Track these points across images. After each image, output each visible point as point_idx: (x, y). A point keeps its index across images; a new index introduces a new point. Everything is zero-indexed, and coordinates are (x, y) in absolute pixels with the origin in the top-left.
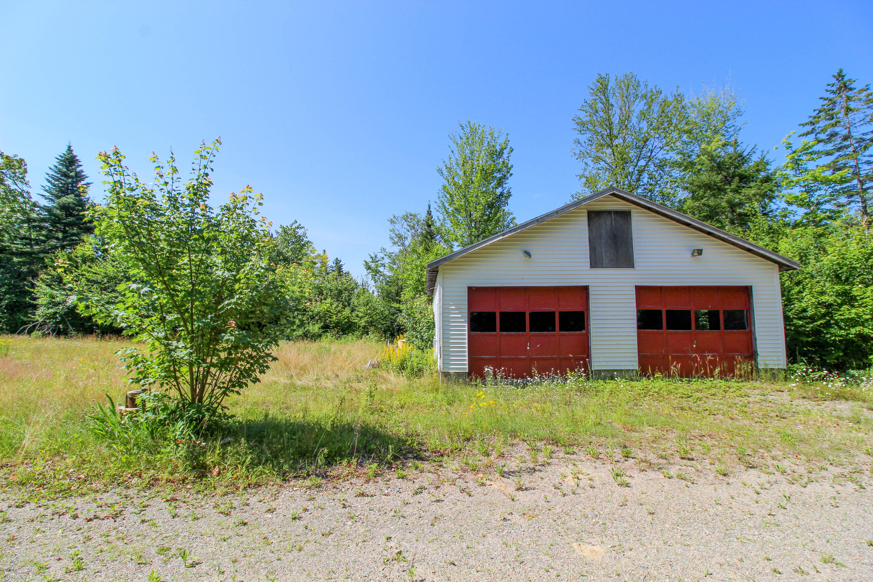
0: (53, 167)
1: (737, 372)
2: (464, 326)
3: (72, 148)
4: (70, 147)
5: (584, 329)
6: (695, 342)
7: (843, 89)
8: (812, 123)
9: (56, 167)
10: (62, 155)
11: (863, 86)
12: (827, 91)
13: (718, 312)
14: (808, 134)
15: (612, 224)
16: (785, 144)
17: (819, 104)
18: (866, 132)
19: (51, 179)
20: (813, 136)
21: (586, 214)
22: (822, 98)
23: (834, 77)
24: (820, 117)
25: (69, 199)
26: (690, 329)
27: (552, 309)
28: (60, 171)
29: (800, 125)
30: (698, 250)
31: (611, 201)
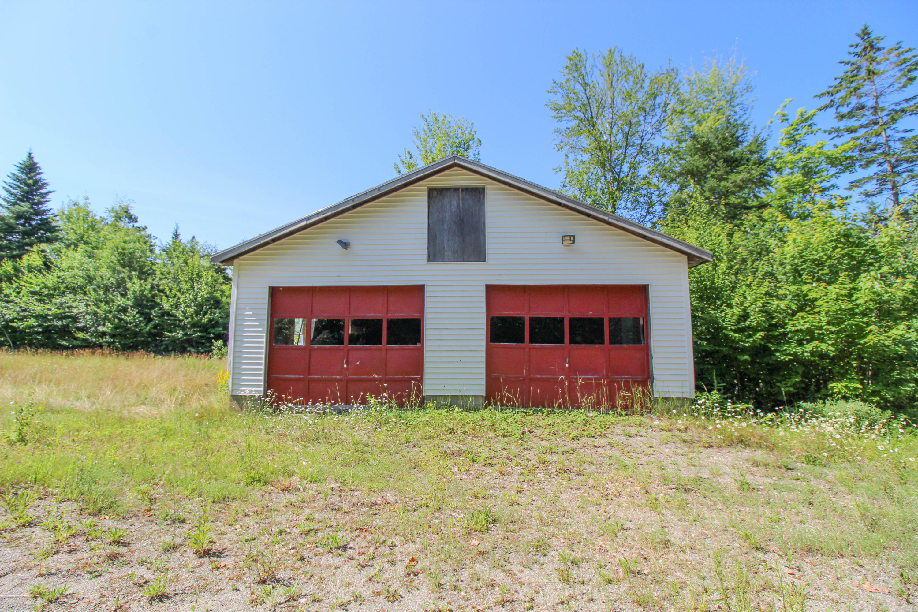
0: (10, 175)
1: (619, 402)
2: (261, 337)
3: (33, 155)
4: (30, 154)
5: (419, 342)
6: (567, 360)
7: (869, 49)
8: (832, 94)
9: (14, 174)
10: (22, 162)
11: (893, 45)
12: (850, 53)
13: (602, 319)
14: (827, 107)
15: (458, 206)
16: (780, 115)
17: (841, 71)
18: (898, 101)
19: (8, 187)
20: (833, 110)
21: (426, 193)
22: (841, 63)
23: (858, 35)
24: (841, 86)
25: (25, 207)
26: (563, 343)
27: (378, 316)
28: (18, 179)
29: (815, 97)
30: (570, 236)
31: (461, 175)
